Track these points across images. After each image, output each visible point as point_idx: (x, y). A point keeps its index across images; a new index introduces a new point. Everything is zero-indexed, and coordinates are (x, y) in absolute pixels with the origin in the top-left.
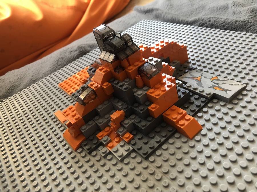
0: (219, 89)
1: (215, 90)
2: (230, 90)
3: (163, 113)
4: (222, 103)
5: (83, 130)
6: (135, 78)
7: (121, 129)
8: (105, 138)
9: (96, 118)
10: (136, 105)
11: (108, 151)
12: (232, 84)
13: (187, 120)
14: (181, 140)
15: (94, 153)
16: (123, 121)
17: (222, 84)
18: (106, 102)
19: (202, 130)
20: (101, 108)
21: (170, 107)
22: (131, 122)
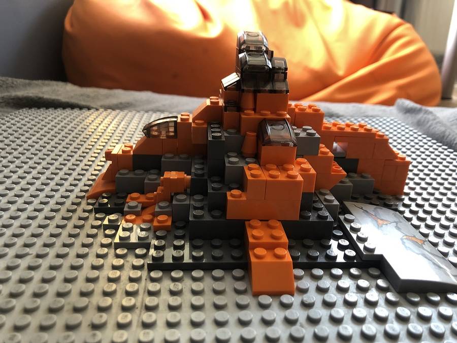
3: (247, 220)
5: (120, 174)
6: (245, 134)
7: (164, 204)
8: (133, 204)
9: (153, 171)
10: (216, 178)
11: (118, 223)
14: (235, 284)
15: (100, 215)
16: (179, 194)
19: (291, 294)
20: (170, 158)
22: (187, 202)
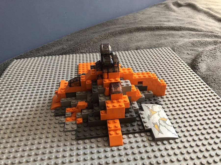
0: (157, 128)
1: (154, 127)
2: (163, 134)
3: (108, 120)
4: (150, 138)
5: (62, 100)
6: (105, 88)
7: (79, 114)
8: (68, 113)
9: (73, 98)
10: (96, 105)
11: (64, 122)
12: (169, 131)
13: (117, 134)
14: (104, 143)
15: (58, 118)
16: (84, 109)
17: (163, 126)
18: (84, 92)
19: (122, 145)
20: (79, 94)
21: (114, 119)
22: (87, 113)
